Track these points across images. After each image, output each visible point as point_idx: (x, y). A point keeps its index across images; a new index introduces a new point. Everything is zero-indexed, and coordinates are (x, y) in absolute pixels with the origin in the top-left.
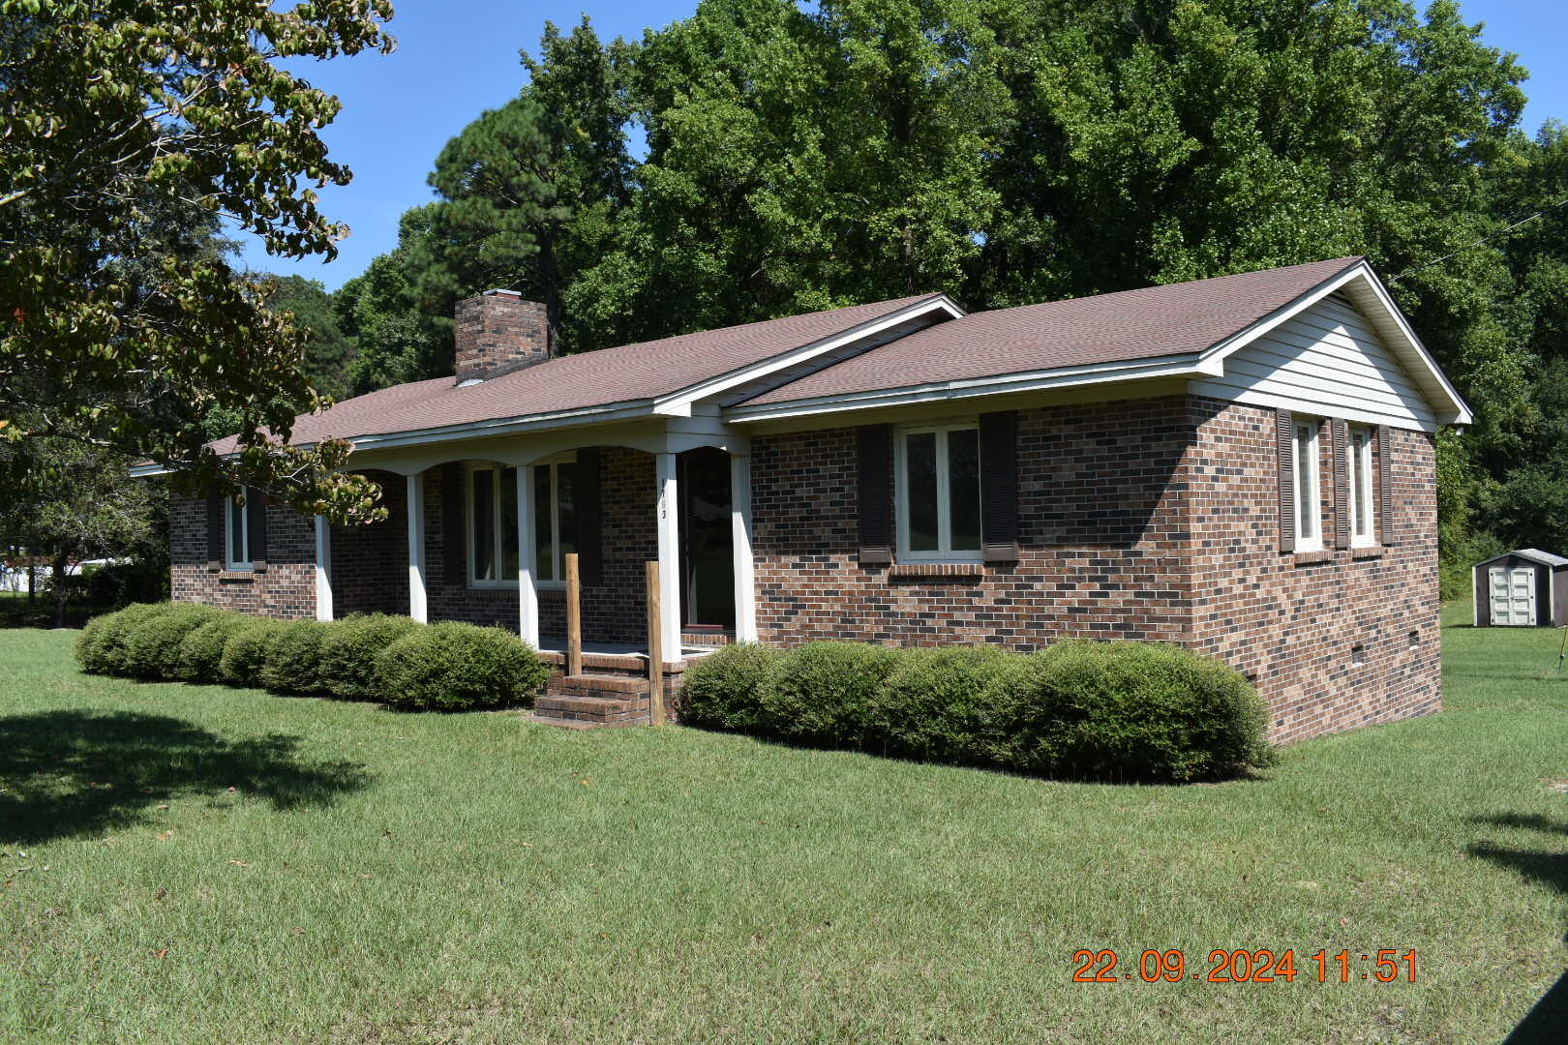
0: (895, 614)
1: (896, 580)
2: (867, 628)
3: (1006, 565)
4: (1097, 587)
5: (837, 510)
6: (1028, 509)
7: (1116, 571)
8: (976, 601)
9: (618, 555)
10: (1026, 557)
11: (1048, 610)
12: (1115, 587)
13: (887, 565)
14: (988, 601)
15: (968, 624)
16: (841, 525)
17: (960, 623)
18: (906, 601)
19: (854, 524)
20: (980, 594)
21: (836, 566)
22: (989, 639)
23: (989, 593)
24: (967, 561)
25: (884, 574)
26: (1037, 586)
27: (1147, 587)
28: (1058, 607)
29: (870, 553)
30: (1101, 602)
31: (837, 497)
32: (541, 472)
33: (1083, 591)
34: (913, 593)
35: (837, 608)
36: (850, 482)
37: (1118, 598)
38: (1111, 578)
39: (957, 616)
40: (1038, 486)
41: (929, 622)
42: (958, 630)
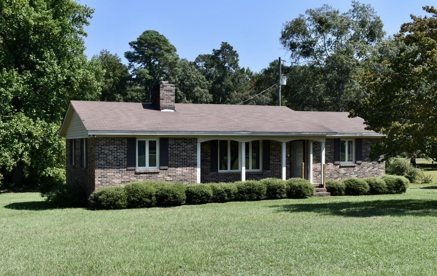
0: (340, 173)
1: (341, 167)
2: (335, 176)
3: (359, 164)
4: (373, 167)
5: (330, 154)
6: (363, 155)
7: (375, 165)
8: (355, 170)
9: (275, 163)
10: (363, 163)
11: (366, 171)
12: (375, 167)
13: (339, 164)
14: (356, 170)
15: (353, 174)
16: (330, 157)
17: (352, 174)
18: (342, 171)
19: (333, 157)
20: (355, 169)
21: (329, 164)
22: (356, 177)
23: (357, 168)
24: (351, 164)
25: (338, 166)
26: (364, 167)
27: (380, 167)
28: (367, 171)
29: (336, 162)
30: (373, 170)
31: (330, 151)
32: (247, 145)
33: (371, 168)
34: (343, 169)
35: (329, 173)
36: (332, 149)
37: (375, 169)
38: (375, 166)
39: (351, 173)
40: (365, 151)
41: (346, 174)
42: (351, 175)
